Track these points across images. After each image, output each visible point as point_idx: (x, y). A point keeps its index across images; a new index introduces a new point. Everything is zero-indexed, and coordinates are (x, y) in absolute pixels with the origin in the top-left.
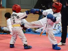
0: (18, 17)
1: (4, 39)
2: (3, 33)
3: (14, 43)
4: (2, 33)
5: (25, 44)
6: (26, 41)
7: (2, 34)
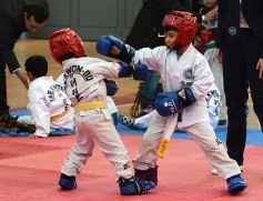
0: (88, 76)
1: (22, 155)
2: (18, 132)
3: (78, 172)
4: (12, 133)
5: (121, 178)
6: (126, 167)
7: (14, 136)
